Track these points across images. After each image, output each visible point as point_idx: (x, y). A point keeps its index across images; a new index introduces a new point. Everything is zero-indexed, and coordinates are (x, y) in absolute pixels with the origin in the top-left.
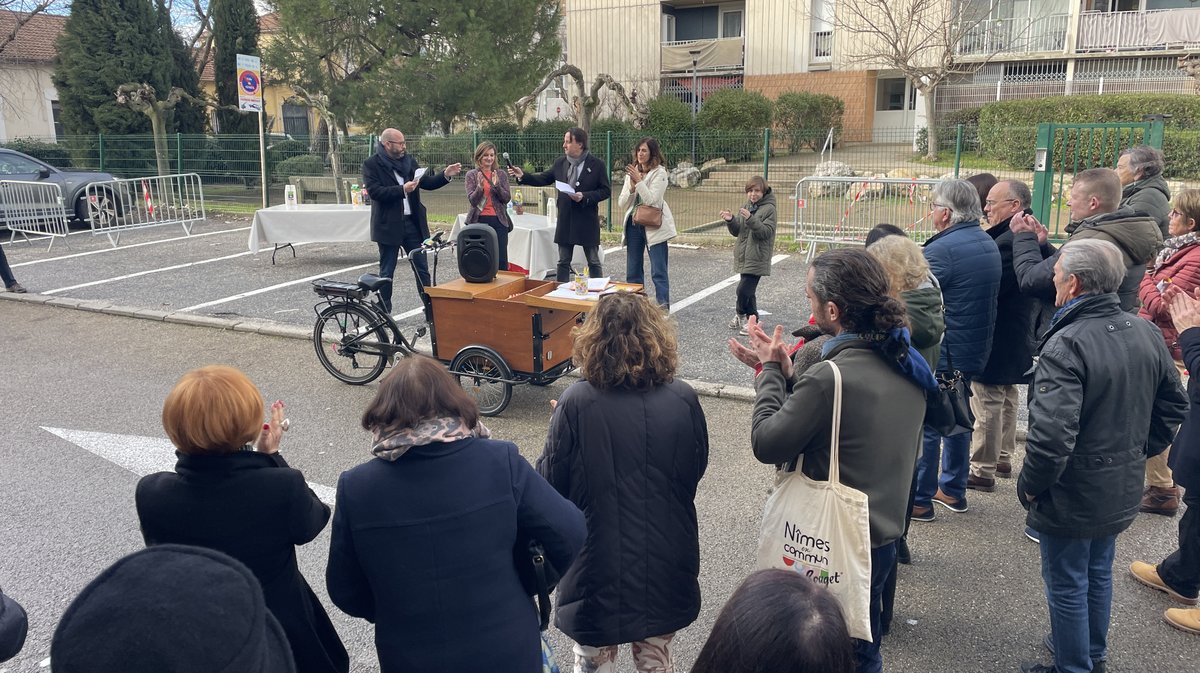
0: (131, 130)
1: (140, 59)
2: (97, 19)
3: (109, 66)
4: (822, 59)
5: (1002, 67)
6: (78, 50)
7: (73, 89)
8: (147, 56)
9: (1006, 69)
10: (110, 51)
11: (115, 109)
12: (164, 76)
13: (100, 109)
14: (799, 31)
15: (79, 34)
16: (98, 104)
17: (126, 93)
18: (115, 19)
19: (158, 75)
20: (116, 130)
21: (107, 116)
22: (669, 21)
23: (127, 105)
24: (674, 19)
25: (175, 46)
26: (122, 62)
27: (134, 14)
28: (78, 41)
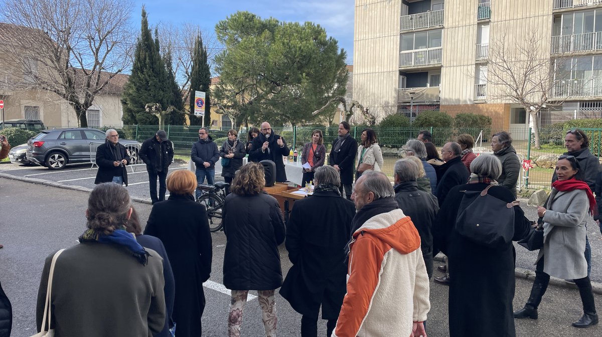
0: (151, 123)
1: (158, 93)
2: (142, 77)
3: (145, 96)
4: (480, 98)
5: (579, 103)
6: (132, 89)
7: (129, 105)
8: (161, 92)
9: (580, 105)
10: (146, 90)
11: (145, 115)
12: (167, 100)
13: (139, 114)
14: (469, 84)
15: (134, 82)
16: (138, 112)
17: (150, 107)
18: (149, 76)
19: (165, 100)
20: (145, 123)
21: (142, 117)
22: (403, 79)
23: (149, 112)
24: (406, 78)
25: (175, 88)
26: (150, 94)
27: (157, 74)
28: (133, 85)
